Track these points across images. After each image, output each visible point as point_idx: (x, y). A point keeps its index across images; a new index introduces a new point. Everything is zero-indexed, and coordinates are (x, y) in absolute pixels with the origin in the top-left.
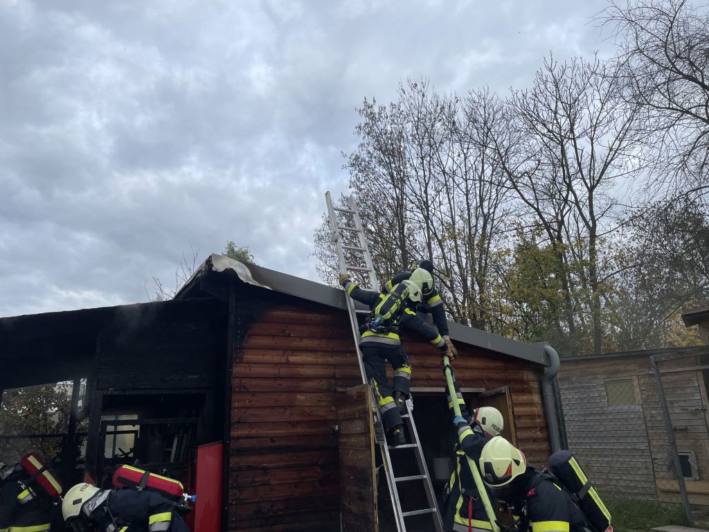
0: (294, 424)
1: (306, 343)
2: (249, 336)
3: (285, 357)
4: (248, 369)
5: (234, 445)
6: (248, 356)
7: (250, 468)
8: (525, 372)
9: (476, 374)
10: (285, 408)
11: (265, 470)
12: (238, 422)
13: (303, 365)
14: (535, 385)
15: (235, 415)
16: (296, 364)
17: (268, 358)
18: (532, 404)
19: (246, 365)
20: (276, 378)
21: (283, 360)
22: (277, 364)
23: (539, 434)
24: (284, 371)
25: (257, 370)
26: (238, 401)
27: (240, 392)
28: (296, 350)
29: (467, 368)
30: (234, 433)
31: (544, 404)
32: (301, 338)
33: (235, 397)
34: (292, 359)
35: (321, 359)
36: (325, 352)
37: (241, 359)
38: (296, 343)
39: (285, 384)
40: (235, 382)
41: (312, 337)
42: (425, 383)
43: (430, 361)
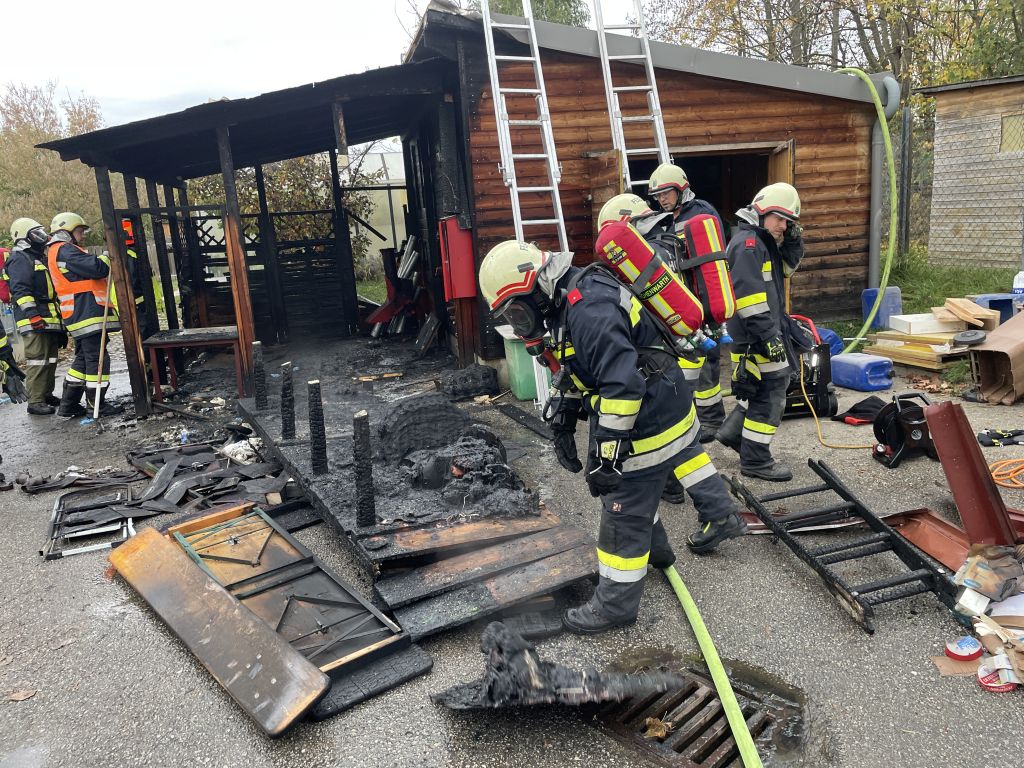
1: (554, 102)
2: (485, 100)
4: (487, 139)
5: (479, 218)
6: (487, 124)
8: (852, 115)
9: (777, 124)
12: (483, 195)
14: (864, 132)
18: (854, 156)
19: (484, 133)
22: (519, 130)
23: (856, 193)
24: (528, 139)
27: (481, 164)
29: (764, 117)
30: (479, 205)
31: (870, 156)
33: (476, 169)
36: (575, 112)
37: (479, 127)
40: (475, 153)
41: (559, 95)
42: (703, 140)
43: (713, 112)
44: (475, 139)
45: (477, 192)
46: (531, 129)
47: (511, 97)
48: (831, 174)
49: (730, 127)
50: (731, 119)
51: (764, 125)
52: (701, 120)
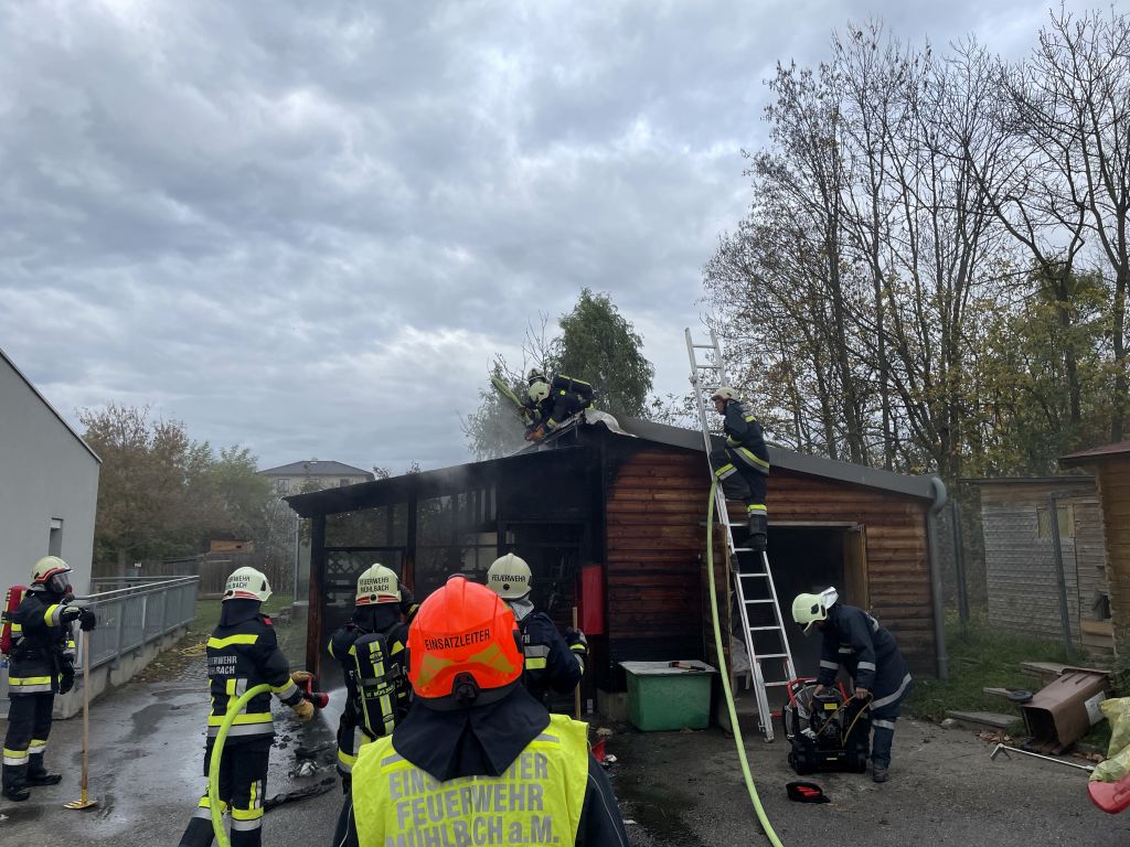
0: (661, 552)
1: (671, 482)
2: (620, 477)
3: (651, 495)
4: (620, 506)
5: (610, 568)
6: (620, 495)
7: (624, 586)
8: (909, 505)
9: (848, 508)
10: (653, 538)
11: (637, 589)
12: (614, 549)
13: (668, 501)
14: (920, 518)
15: (610, 544)
16: (660, 501)
17: (636, 496)
18: (914, 537)
19: (618, 502)
20: (643, 513)
21: (650, 497)
22: (644, 501)
23: (918, 567)
24: (651, 507)
25: (627, 506)
26: (611, 532)
27: (613, 525)
28: (660, 489)
29: (837, 502)
30: (610, 558)
31: (927, 538)
32: (665, 478)
33: (609, 529)
34: (657, 496)
35: (685, 496)
36: (688, 489)
37: (613, 497)
38: (661, 483)
39: (652, 518)
40: (609, 516)
41: (675, 476)
42: (791, 517)
43: (796, 496)
44: (610, 506)
45: (610, 547)
46: (654, 500)
47: (640, 477)
48: (896, 550)
49: (812, 508)
50: (812, 502)
51: (838, 508)
52: (787, 501)
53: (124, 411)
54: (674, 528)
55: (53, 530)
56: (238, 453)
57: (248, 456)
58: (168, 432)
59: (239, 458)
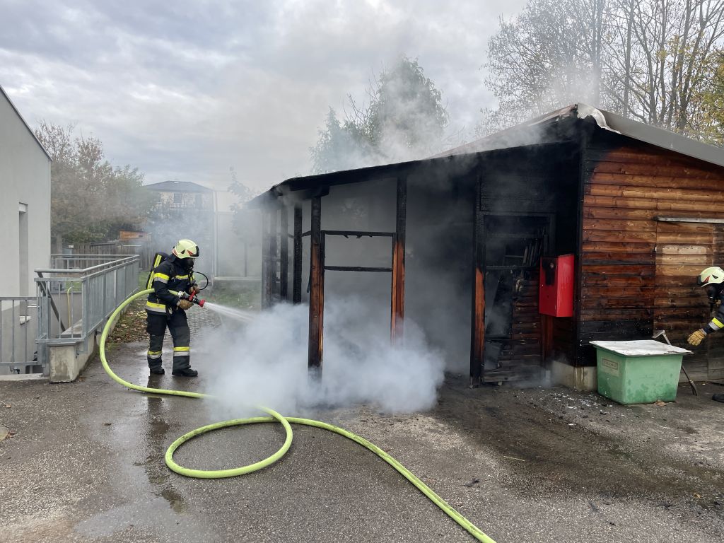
0: (625, 244)
1: (638, 180)
2: (595, 173)
3: (620, 191)
4: (594, 201)
5: (584, 258)
6: (595, 190)
10: (619, 232)
11: (604, 276)
12: (587, 241)
13: (634, 198)
15: (585, 236)
16: (627, 198)
17: (608, 192)
19: (592, 197)
20: (613, 208)
21: (619, 193)
22: (614, 197)
24: (620, 203)
25: (599, 201)
26: (586, 225)
28: (629, 186)
32: (634, 175)
33: (585, 221)
34: (626, 193)
35: (647, 194)
37: (590, 192)
38: (628, 180)
39: (620, 213)
40: (585, 210)
41: (641, 175)
44: (588, 200)
45: (584, 238)
46: (622, 197)
47: (612, 173)
53: (53, 128)
54: (637, 223)
55: (21, 213)
56: (130, 171)
57: (138, 173)
58: (87, 148)
59: (130, 175)
